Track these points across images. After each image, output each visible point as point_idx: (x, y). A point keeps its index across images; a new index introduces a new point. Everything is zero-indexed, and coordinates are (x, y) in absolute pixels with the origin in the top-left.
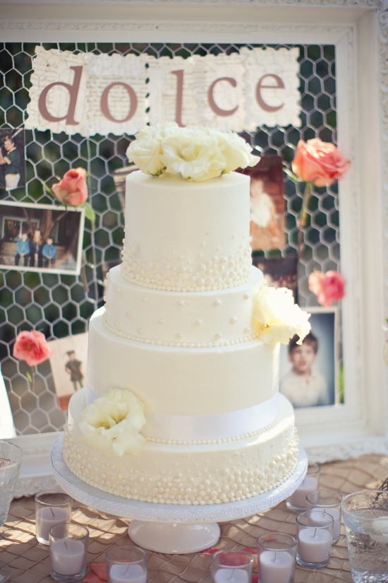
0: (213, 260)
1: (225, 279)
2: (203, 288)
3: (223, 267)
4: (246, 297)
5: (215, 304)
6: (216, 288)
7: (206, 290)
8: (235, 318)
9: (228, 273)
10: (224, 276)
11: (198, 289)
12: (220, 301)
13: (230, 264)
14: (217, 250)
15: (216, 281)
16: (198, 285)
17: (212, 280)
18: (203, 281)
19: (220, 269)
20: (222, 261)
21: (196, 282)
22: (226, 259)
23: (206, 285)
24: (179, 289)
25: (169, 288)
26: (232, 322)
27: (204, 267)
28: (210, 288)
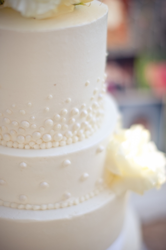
0: (61, 114)
1: (76, 132)
2: (50, 145)
3: (74, 120)
4: (99, 151)
5: (63, 166)
6: (64, 143)
7: (53, 147)
8: (86, 175)
9: (79, 125)
10: (73, 129)
11: (44, 146)
12: (68, 162)
13: (82, 115)
14: (67, 102)
15: (64, 135)
16: (43, 142)
17: (60, 135)
18: (49, 137)
19: (69, 122)
20: (71, 114)
21: (41, 139)
22: (77, 110)
23: (53, 141)
24: (21, 146)
25: (10, 144)
26: (82, 180)
27: (51, 122)
28: (57, 144)
